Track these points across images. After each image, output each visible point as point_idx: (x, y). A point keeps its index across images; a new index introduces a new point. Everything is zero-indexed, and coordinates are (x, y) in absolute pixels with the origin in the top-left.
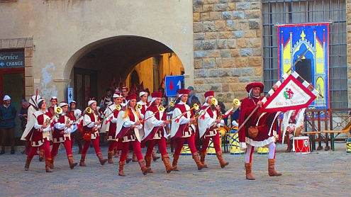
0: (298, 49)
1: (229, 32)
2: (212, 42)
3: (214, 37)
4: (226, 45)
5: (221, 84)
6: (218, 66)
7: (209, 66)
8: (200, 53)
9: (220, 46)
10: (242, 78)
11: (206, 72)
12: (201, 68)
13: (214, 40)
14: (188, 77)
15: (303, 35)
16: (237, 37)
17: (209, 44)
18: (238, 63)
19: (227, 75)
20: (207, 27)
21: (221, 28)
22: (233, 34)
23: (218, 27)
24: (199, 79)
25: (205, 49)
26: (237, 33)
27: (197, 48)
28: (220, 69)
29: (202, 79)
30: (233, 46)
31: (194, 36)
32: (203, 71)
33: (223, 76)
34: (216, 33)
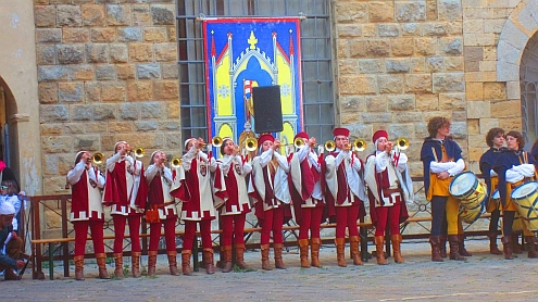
0: (244, 67)
1: (112, 29)
2: (79, 47)
3: (80, 39)
4: (106, 55)
5: (98, 135)
6: (93, 99)
7: (72, 97)
8: (52, 71)
9: (96, 58)
10: (140, 122)
11: (67, 110)
12: (56, 102)
13: (81, 45)
14: (26, 120)
15: (252, 40)
16: (129, 40)
17: (72, 52)
18: (134, 93)
19: (111, 117)
20: (64, 16)
21: (95, 21)
22: (122, 34)
23: (89, 17)
24: (52, 125)
25: (62, 63)
26: (128, 31)
27: (43, 60)
28: (96, 104)
29: (59, 125)
30: (122, 58)
31: (38, 35)
32: (61, 110)
33: (103, 119)
34: (86, 30)
